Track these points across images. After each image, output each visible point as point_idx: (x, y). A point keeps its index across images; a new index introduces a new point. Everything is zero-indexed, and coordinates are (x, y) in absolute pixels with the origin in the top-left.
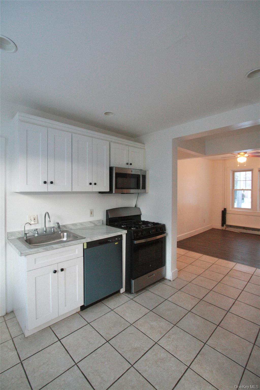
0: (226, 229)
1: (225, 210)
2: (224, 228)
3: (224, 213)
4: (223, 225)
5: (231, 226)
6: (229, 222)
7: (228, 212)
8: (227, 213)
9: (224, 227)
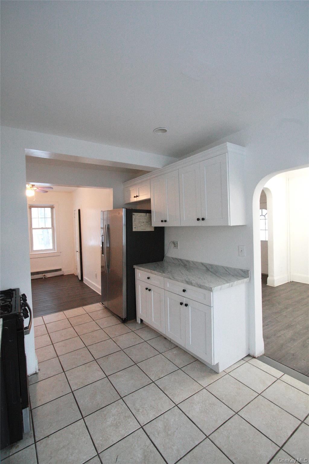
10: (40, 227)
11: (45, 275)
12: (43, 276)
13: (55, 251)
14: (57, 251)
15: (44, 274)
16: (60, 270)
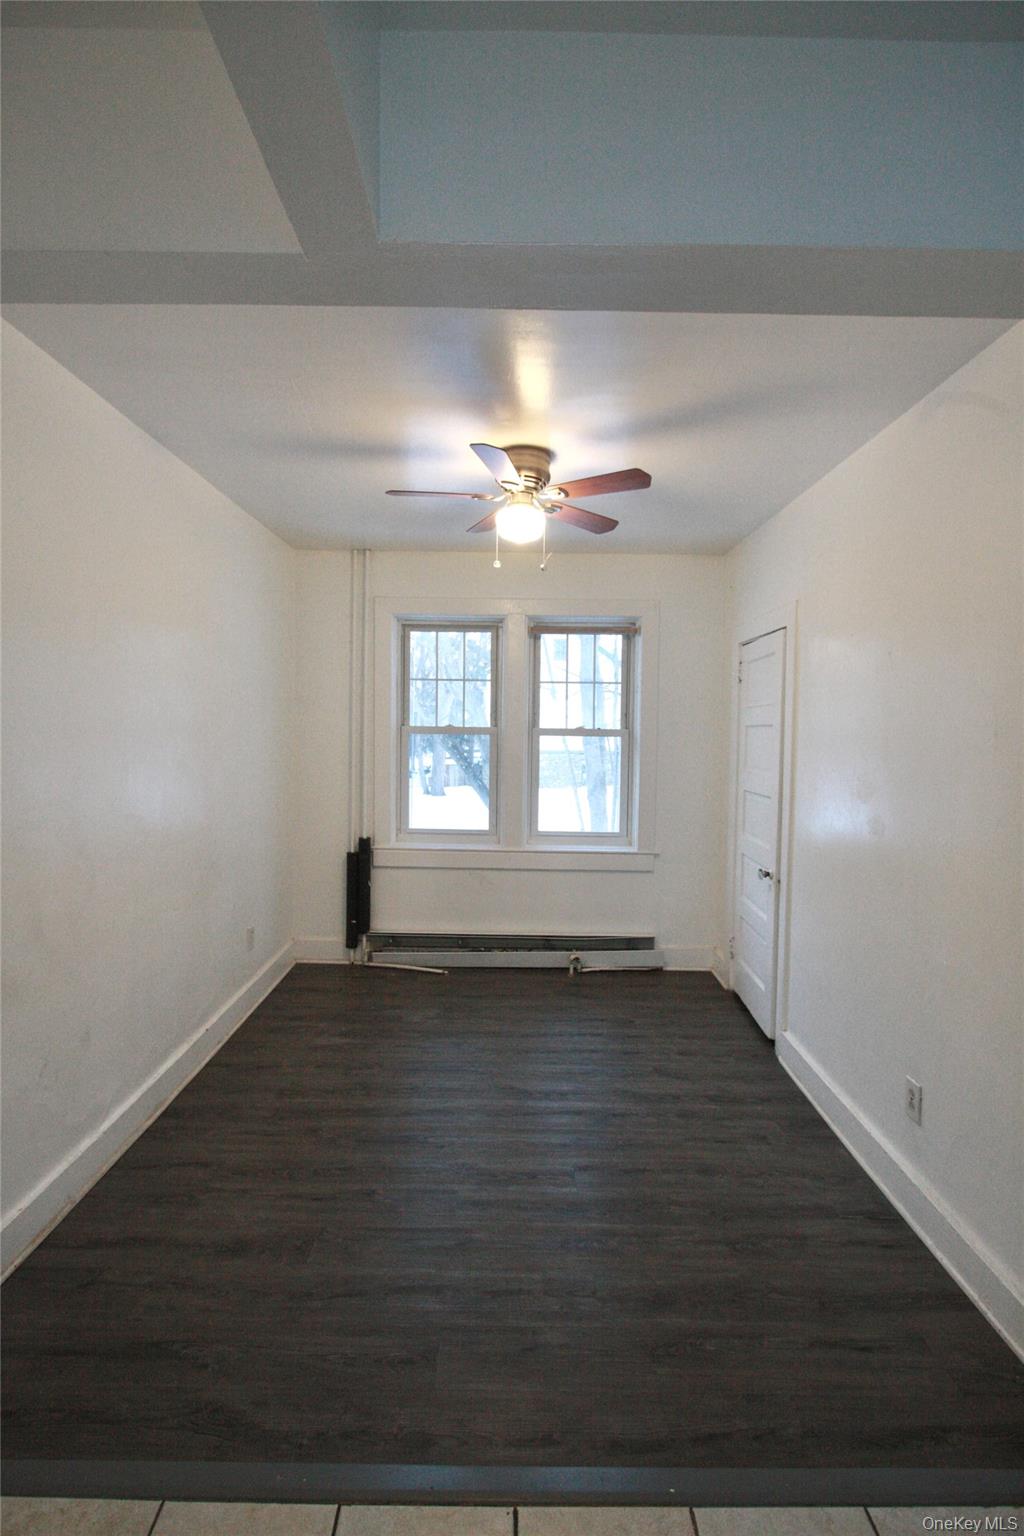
0: (370, 959)
1: (365, 845)
2: (358, 956)
3: (360, 864)
4: (352, 942)
5: (397, 941)
6: (386, 919)
7: (379, 859)
8: (374, 867)
9: (359, 949)
10: (573, 725)
11: (577, 959)
12: (572, 962)
13: (630, 844)
14: (640, 845)
15: (574, 955)
16: (646, 943)
